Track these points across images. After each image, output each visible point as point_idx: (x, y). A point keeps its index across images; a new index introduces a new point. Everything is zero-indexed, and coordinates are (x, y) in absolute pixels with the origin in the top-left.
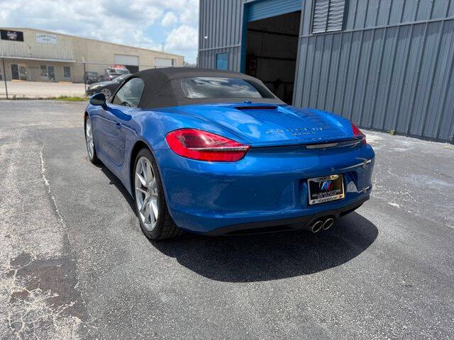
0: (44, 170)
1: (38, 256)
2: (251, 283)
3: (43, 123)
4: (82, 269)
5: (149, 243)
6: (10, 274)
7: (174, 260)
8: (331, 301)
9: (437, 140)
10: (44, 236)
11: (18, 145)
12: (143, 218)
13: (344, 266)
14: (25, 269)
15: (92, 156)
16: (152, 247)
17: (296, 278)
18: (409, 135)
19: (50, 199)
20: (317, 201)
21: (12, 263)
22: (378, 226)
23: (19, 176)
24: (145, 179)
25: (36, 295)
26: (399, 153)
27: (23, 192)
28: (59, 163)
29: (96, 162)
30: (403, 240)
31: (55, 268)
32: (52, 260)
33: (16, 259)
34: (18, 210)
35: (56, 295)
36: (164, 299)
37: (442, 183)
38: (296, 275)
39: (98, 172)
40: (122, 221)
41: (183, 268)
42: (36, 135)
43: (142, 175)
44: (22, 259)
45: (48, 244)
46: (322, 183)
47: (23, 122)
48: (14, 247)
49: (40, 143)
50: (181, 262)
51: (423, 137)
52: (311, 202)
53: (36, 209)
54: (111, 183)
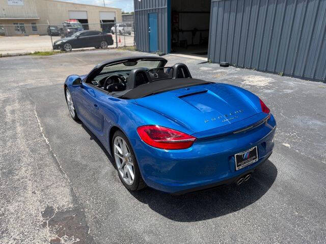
0: (41, 128)
1: (58, 208)
2: (200, 222)
3: (30, 82)
4: (89, 218)
5: (128, 193)
6: (44, 225)
7: (147, 205)
9: (314, 80)
10: (58, 191)
11: (17, 105)
12: (122, 175)
14: (52, 220)
15: (73, 115)
16: (131, 195)
18: (293, 76)
19: (53, 156)
20: (241, 167)
21: (43, 215)
22: (277, 166)
23: (27, 136)
25: (66, 241)
26: (287, 95)
27: (32, 151)
28: (51, 121)
29: (77, 119)
31: (72, 218)
32: (68, 212)
33: (45, 211)
34: (34, 169)
35: (78, 240)
36: (147, 239)
37: (319, 123)
38: (228, 213)
39: (79, 127)
40: (107, 174)
41: (154, 213)
42: (28, 94)
44: (48, 212)
45: (63, 200)
46: (244, 155)
47: (14, 82)
48: (41, 202)
49: (32, 103)
50: (153, 207)
51: (303, 78)
52: (237, 169)
53: (46, 165)
54: (91, 139)
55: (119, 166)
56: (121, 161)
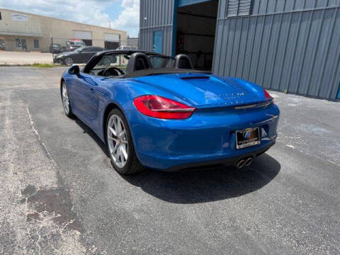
0: (32, 122)
1: (40, 187)
2: (196, 204)
3: (25, 85)
4: (75, 197)
5: (120, 177)
6: (23, 201)
7: (139, 188)
8: (252, 216)
9: (318, 97)
10: (42, 173)
11: (8, 103)
12: (114, 159)
13: (259, 191)
14: (33, 197)
15: (68, 112)
16: (122, 179)
17: (227, 200)
18: (297, 94)
19: (41, 144)
20: (242, 146)
21: (23, 193)
22: (280, 162)
23: (15, 127)
24: (116, 130)
25: (45, 216)
26: (291, 108)
27: (19, 139)
28: (42, 116)
29: (71, 116)
30: (299, 172)
31: (55, 196)
32: (51, 190)
33: (25, 190)
34: (19, 153)
35: (59, 215)
36: (137, 217)
37: (323, 130)
38: (227, 198)
39: (73, 123)
40: (98, 160)
41: (147, 194)
42: (22, 95)
43: (114, 127)
44: (29, 190)
45: (47, 179)
46: (245, 133)
47: (9, 85)
48: (21, 181)
49: (25, 101)
50: (145, 189)
51: (308, 96)
52: (238, 147)
53: (32, 152)
54: (84, 132)
55: (111, 151)
56: (114, 143)
